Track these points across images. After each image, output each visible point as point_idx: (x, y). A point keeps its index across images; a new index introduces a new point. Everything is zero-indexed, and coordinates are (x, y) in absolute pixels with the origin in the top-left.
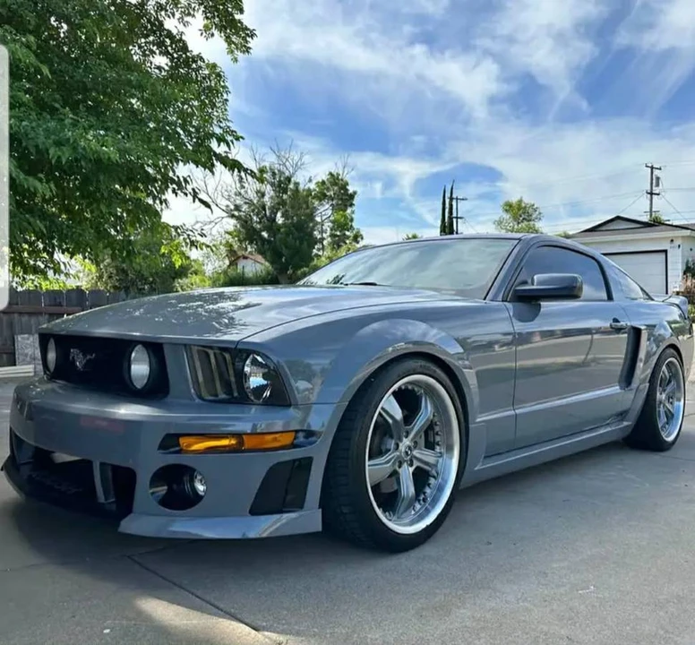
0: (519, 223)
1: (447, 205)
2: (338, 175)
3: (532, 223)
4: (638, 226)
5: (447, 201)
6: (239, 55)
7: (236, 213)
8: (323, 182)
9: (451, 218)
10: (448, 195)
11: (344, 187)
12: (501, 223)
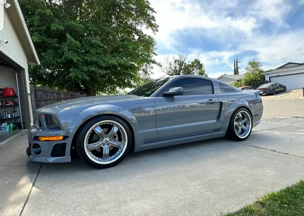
0: (254, 68)
1: (236, 64)
2: (197, 59)
3: (258, 68)
4: (297, 65)
5: (236, 63)
6: (156, 32)
7: (169, 73)
8: (193, 62)
9: (237, 68)
10: (236, 61)
11: (199, 63)
12: (247, 68)
